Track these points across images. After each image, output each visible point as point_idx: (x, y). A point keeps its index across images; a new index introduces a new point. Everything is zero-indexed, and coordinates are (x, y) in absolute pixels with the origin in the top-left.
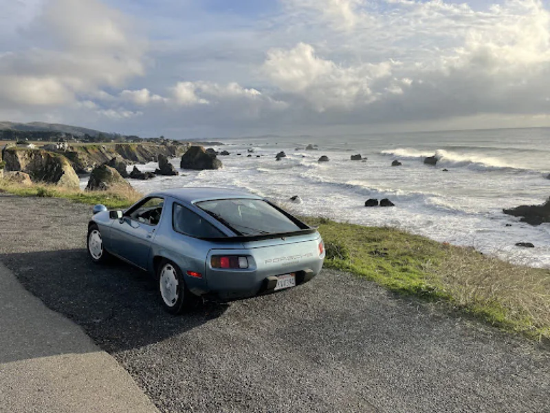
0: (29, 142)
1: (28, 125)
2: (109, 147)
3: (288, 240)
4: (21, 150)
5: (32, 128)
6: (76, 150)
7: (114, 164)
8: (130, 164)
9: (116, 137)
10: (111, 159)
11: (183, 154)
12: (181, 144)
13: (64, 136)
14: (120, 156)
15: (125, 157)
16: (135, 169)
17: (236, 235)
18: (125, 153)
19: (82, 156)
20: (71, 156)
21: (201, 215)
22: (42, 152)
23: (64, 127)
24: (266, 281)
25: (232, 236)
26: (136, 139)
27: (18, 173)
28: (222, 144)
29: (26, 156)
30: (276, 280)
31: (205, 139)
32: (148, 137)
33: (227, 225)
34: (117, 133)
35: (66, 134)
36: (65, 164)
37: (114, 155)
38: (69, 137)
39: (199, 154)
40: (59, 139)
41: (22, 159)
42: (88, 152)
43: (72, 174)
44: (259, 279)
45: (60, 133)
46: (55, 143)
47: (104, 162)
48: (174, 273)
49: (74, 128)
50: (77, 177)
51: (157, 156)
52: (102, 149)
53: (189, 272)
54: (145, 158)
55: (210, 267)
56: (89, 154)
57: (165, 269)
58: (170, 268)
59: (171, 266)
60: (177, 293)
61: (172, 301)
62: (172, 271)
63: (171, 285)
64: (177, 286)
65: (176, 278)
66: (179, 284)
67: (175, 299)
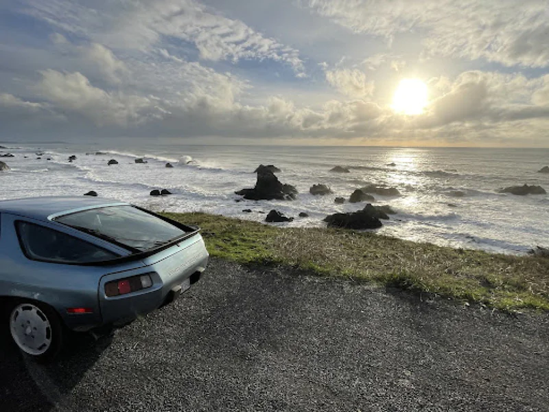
17: (130, 253)
21: (73, 234)
24: (171, 293)
25: (127, 255)
33: (113, 241)
44: (165, 294)
48: (38, 312)
53: (71, 309)
55: (105, 296)
57: (17, 310)
58: (30, 308)
59: (32, 306)
60: (48, 337)
61: (40, 348)
62: (34, 311)
63: (35, 328)
64: (47, 329)
65: (44, 320)
66: (50, 326)
67: (44, 345)
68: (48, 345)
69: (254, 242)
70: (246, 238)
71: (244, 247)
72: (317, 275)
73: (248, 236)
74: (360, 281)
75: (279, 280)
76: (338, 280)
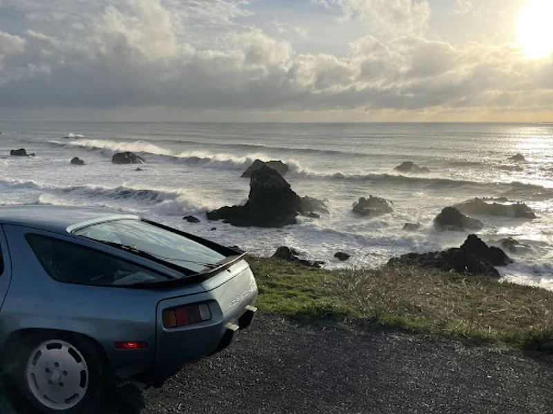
3: (233, 272)
17: (182, 274)
48: (70, 350)
53: (119, 344)
55: (162, 327)
57: (39, 349)
58: (58, 346)
59: (61, 342)
60: (82, 385)
61: (67, 401)
62: (65, 349)
63: (65, 373)
64: (83, 372)
65: (79, 360)
66: (86, 369)
67: (76, 395)
68: (82, 396)
69: (289, 288)
70: (274, 281)
71: (275, 295)
72: (408, 332)
73: (278, 280)
74: (479, 341)
75: (352, 337)
76: (444, 340)
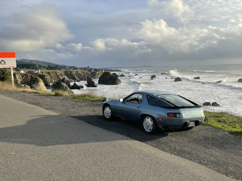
0: (21, 70)
1: (19, 61)
2: (61, 73)
3: (192, 109)
4: (18, 74)
5: (21, 62)
6: (44, 74)
7: (64, 81)
8: (72, 81)
9: (64, 67)
10: (62, 79)
11: (99, 76)
12: (99, 71)
13: (37, 66)
14: (67, 77)
15: (69, 78)
16: (75, 84)
18: (69, 76)
19: (48, 77)
20: (42, 77)
21: (159, 99)
22: (28, 75)
23: (38, 61)
24: (186, 123)
25: (173, 106)
26: (75, 68)
27: (25, 86)
28: (120, 71)
29: (21, 77)
30: (189, 123)
31: (111, 68)
32: (81, 67)
33: (170, 103)
34: (65, 65)
35: (39, 65)
36: (40, 81)
37: (64, 77)
38: (40, 67)
39: (108, 76)
40: (35, 68)
41: (18, 78)
42: (50, 75)
43: (43, 86)
44: (184, 121)
45: (36, 65)
46: (34, 70)
47: (58, 80)
48: (151, 120)
49: (42, 62)
50: (46, 88)
51: (86, 77)
52: (58, 74)
53: (158, 119)
54: (80, 78)
55: (167, 117)
56: (51, 76)
57: (146, 119)
58: (149, 118)
60: (152, 127)
61: (150, 130)
63: (149, 124)
64: (152, 124)
65: (152, 122)
67: (151, 129)
68: (152, 129)
